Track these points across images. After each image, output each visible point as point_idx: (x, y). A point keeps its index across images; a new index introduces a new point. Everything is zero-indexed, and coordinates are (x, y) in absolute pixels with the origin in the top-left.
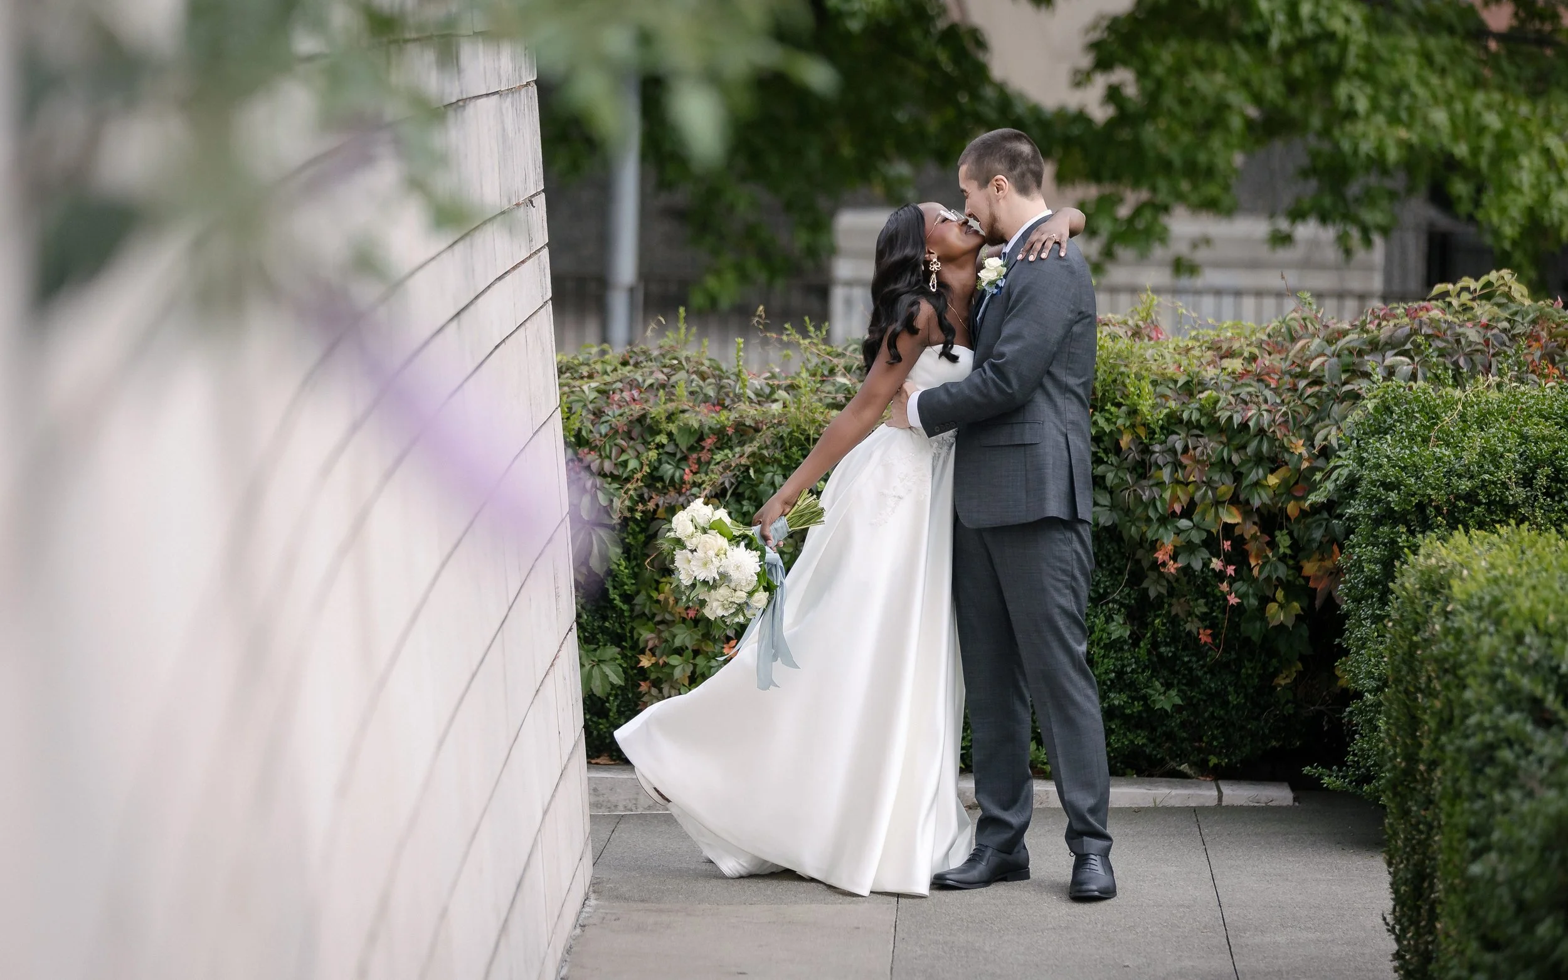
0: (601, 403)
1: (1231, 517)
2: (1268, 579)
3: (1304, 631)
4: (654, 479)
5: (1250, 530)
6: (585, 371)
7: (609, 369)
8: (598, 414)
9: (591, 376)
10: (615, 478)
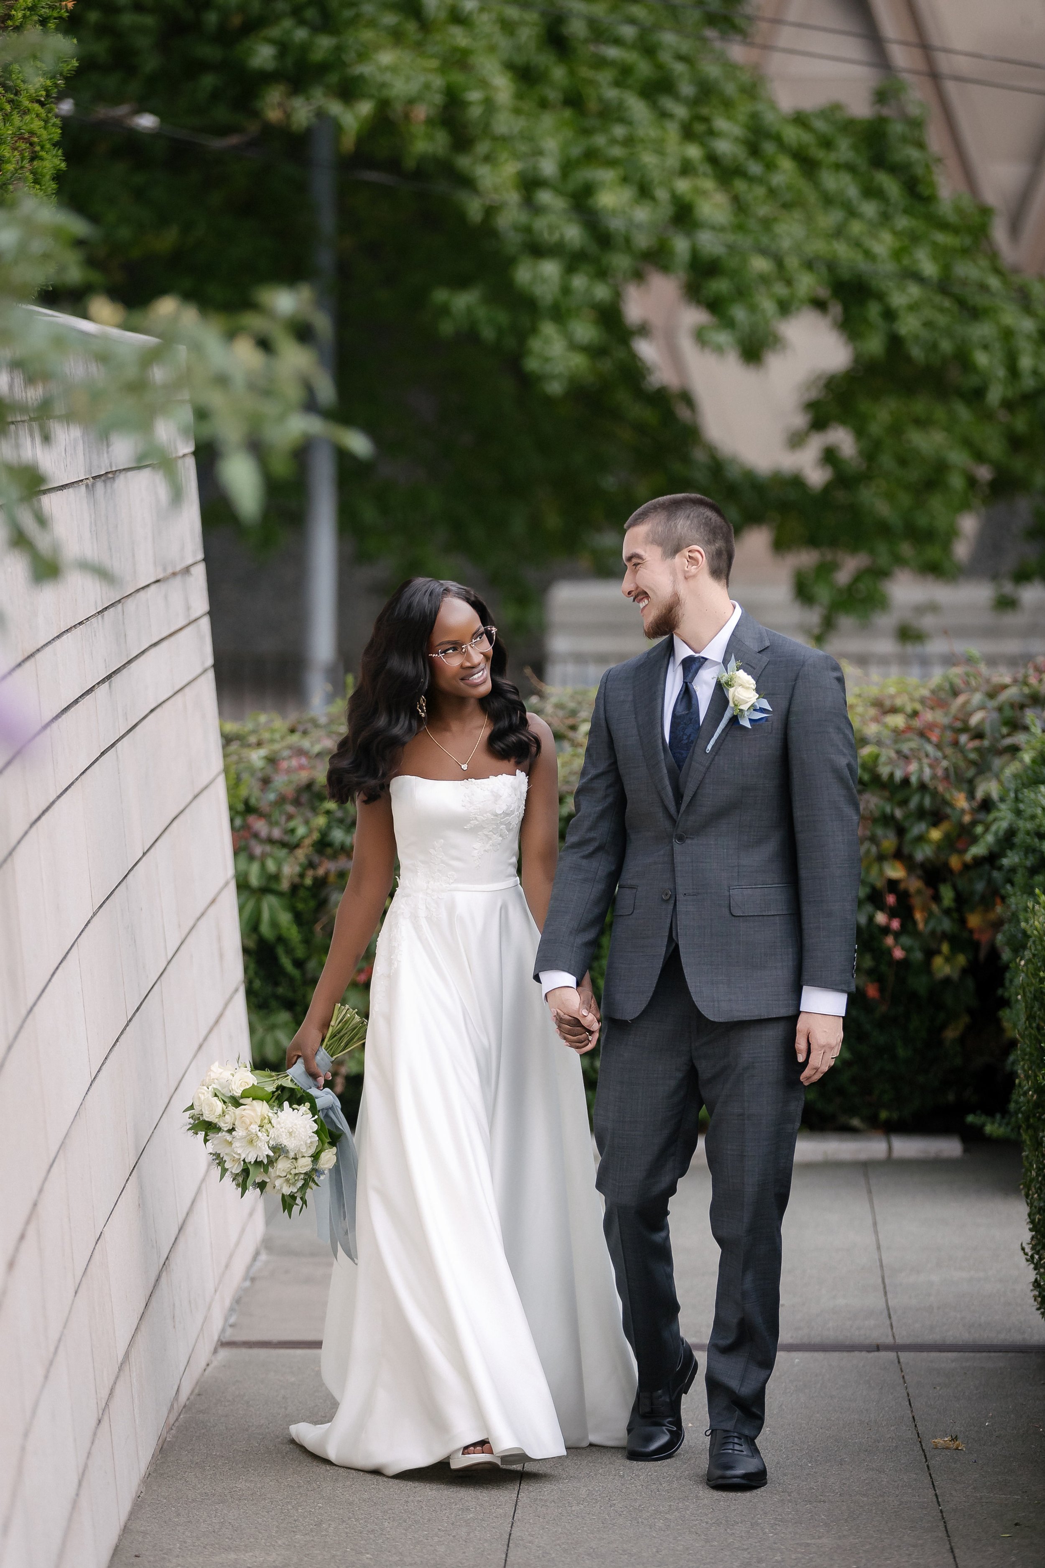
0: (269, 770)
1: (895, 872)
2: (933, 933)
3: (970, 983)
4: (323, 845)
5: (914, 884)
6: (253, 739)
7: (277, 736)
8: (266, 782)
9: (259, 744)
10: (283, 844)
